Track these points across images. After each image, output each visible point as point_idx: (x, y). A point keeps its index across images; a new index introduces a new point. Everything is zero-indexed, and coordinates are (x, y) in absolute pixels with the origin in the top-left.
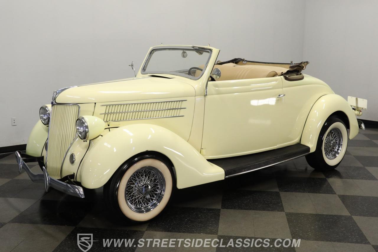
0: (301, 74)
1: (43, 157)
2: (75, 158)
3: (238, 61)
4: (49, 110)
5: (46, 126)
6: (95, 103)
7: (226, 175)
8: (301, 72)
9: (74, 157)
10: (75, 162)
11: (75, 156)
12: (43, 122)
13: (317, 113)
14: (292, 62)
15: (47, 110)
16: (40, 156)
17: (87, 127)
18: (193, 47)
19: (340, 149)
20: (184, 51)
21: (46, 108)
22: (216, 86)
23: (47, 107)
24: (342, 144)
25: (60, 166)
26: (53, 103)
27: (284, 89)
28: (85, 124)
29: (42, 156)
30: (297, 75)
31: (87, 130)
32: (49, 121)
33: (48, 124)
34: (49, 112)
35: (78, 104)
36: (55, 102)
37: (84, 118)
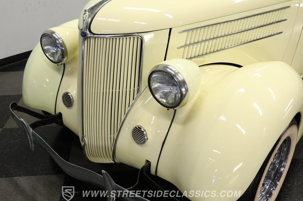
1: (60, 115)
2: (146, 133)
4: (60, 38)
5: (56, 65)
6: (171, 29)
9: (145, 133)
10: (147, 141)
11: (145, 131)
12: (52, 59)
15: (57, 37)
17: (183, 83)
21: (54, 35)
23: (53, 32)
25: (109, 144)
26: (86, 35)
28: (177, 79)
29: (57, 112)
31: (183, 90)
32: (63, 57)
33: (61, 62)
34: (61, 42)
35: (140, 34)
36: (90, 32)
37: (169, 67)
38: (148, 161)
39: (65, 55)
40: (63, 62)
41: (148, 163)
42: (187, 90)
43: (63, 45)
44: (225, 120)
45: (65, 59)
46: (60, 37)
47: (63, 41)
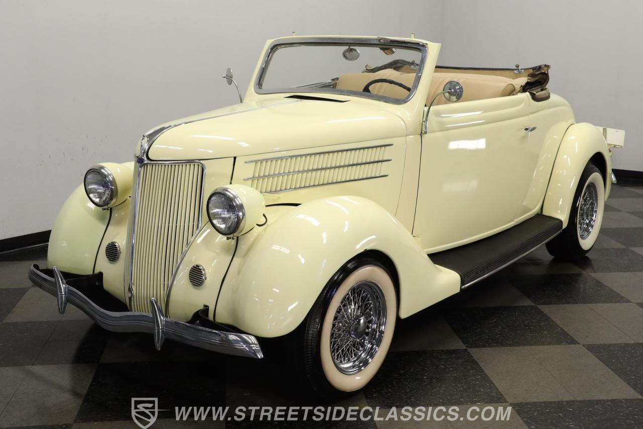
0: (546, 89)
1: (101, 274)
2: (205, 273)
3: (399, 65)
4: (110, 175)
5: (100, 209)
6: (235, 158)
7: (463, 283)
8: (546, 87)
9: (203, 272)
10: (206, 281)
11: (204, 270)
12: (97, 200)
13: (569, 159)
14: (518, 67)
15: (106, 173)
16: (91, 273)
17: (241, 207)
18: (379, 40)
19: (594, 218)
20: (351, 47)
21: (102, 170)
22: (438, 114)
23: (103, 168)
24: (596, 211)
25: (163, 293)
27: (531, 116)
28: (235, 202)
29: (97, 271)
30: (542, 90)
31: (241, 214)
32: (111, 199)
33: (107, 204)
34: (111, 179)
35: (201, 161)
36: (148, 158)
37: (229, 190)
38: (205, 306)
39: (115, 195)
40: (109, 206)
41: (206, 308)
42: (244, 215)
43: (113, 182)
44: (288, 253)
45: (114, 201)
46: (110, 173)
47: (113, 178)
